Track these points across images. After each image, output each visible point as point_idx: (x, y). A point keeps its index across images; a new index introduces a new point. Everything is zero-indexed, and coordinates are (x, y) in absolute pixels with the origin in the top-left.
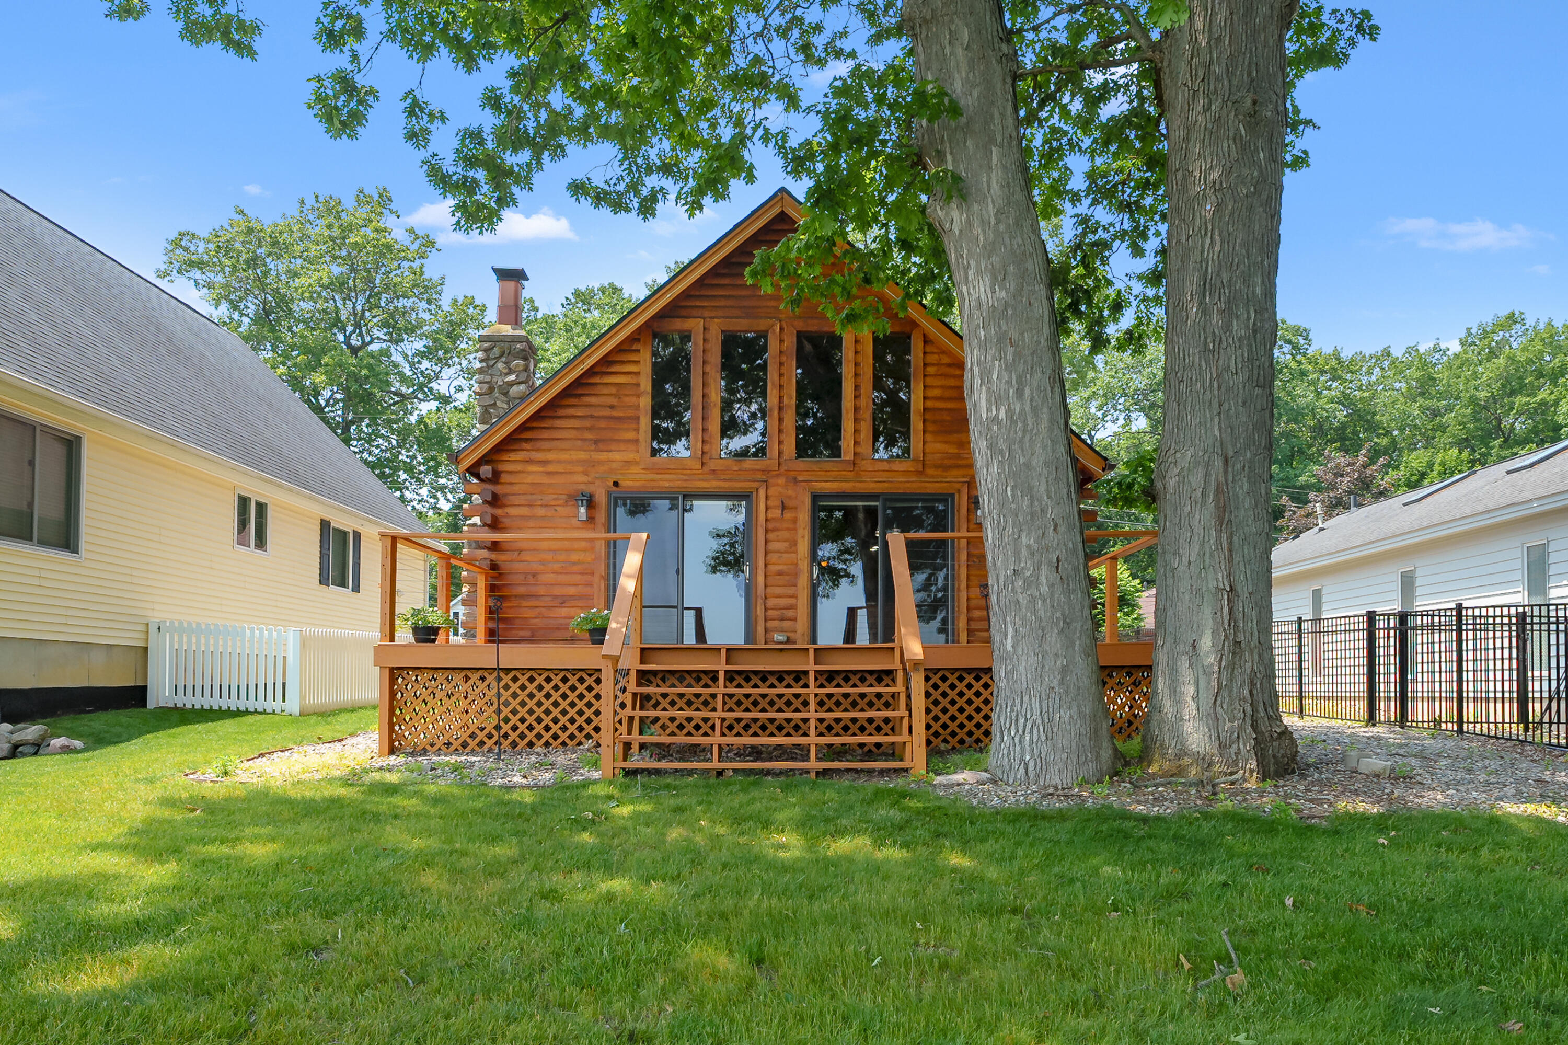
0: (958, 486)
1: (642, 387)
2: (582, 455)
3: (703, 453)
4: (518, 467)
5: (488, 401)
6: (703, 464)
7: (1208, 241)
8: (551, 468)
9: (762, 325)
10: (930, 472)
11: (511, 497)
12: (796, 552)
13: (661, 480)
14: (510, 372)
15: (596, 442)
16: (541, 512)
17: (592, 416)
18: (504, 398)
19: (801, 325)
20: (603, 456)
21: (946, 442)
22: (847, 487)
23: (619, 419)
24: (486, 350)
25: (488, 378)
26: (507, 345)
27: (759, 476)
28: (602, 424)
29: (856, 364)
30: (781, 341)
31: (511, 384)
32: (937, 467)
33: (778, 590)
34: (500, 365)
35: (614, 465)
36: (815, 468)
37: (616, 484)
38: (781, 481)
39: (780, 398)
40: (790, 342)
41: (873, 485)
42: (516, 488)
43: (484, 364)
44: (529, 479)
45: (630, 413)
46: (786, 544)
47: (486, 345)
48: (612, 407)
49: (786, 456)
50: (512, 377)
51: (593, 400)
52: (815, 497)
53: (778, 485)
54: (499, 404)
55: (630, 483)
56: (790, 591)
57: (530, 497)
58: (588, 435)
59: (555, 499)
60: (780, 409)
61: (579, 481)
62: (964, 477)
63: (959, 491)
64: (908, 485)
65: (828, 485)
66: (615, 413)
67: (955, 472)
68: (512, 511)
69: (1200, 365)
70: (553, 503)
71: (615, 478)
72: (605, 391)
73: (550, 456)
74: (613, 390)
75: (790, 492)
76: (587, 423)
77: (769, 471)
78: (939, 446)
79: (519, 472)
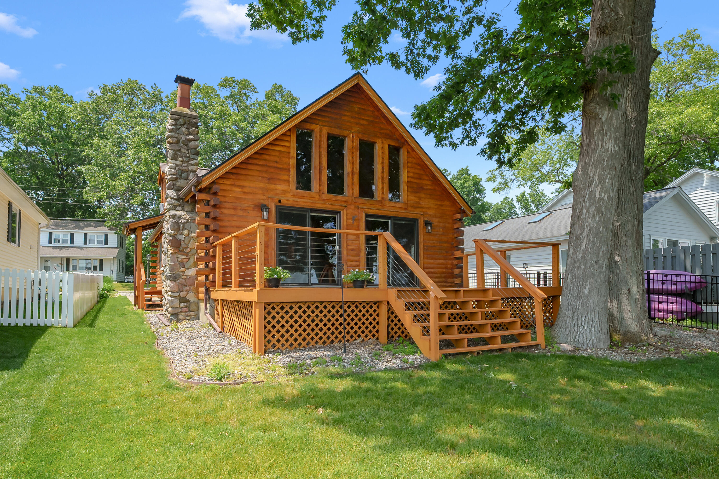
0: (420, 215)
1: (292, 154)
2: (262, 185)
3: (320, 190)
4: (228, 188)
5: (176, 147)
6: (319, 196)
7: (632, 138)
8: (246, 190)
9: (345, 133)
10: (409, 209)
11: (224, 203)
12: (359, 241)
13: (300, 202)
14: (190, 134)
15: (269, 179)
16: (241, 213)
17: (267, 166)
18: (185, 147)
19: (360, 136)
20: (273, 186)
21: (415, 197)
22: (379, 213)
23: (280, 169)
24: (175, 120)
25: (176, 135)
26: (187, 119)
27: (343, 204)
28: (272, 170)
29: (382, 158)
30: (353, 142)
31: (190, 140)
32: (412, 207)
33: (352, 258)
34: (184, 129)
35: (278, 192)
36: (366, 202)
37: (280, 201)
38: (352, 207)
39: (353, 168)
40: (356, 143)
41: (389, 212)
42: (227, 199)
43: (174, 127)
44: (234, 195)
45: (285, 166)
46: (355, 237)
47: (175, 117)
48: (277, 162)
49: (355, 196)
50: (192, 137)
51: (267, 157)
52: (367, 216)
53: (351, 209)
54: (183, 150)
55: (286, 202)
56: (357, 258)
57: (234, 204)
58: (265, 175)
59: (248, 206)
60: (352, 174)
61: (261, 198)
62: (421, 212)
63: (420, 218)
64: (402, 214)
65: (372, 211)
66: (278, 166)
67: (418, 210)
68: (225, 211)
69: (629, 185)
70: (246, 209)
71: (280, 198)
72: (273, 153)
73: (245, 184)
74: (277, 154)
75: (356, 213)
76: (264, 169)
77: (347, 202)
78: (413, 198)
79: (228, 190)
